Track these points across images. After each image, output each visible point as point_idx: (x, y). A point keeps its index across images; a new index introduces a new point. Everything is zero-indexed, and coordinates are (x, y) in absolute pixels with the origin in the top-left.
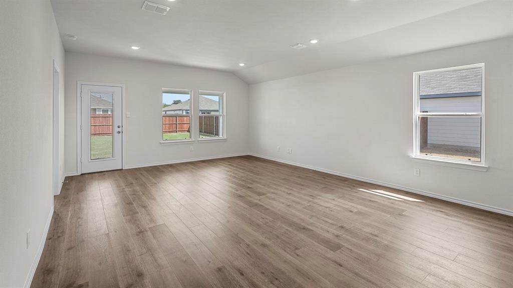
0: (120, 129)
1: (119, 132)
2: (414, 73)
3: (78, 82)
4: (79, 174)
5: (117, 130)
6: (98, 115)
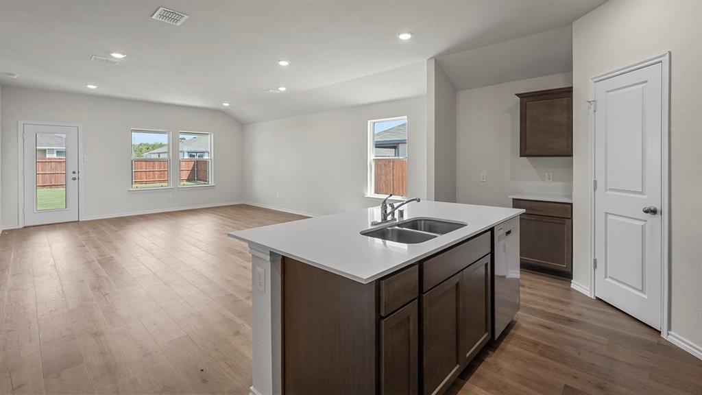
0: (76, 176)
1: (74, 179)
2: (369, 121)
3: (19, 122)
4: (21, 226)
5: (71, 176)
6: (49, 159)
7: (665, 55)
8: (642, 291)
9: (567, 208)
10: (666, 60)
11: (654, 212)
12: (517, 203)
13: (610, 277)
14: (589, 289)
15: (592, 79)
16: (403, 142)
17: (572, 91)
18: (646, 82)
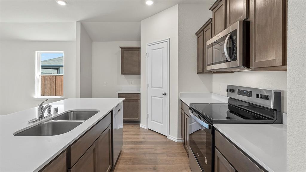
7: (168, 39)
8: (162, 123)
9: (139, 95)
10: (168, 40)
11: (165, 94)
12: (120, 95)
13: (153, 120)
14: (146, 126)
15: (147, 44)
16: (62, 66)
17: (140, 49)
18: (163, 48)
